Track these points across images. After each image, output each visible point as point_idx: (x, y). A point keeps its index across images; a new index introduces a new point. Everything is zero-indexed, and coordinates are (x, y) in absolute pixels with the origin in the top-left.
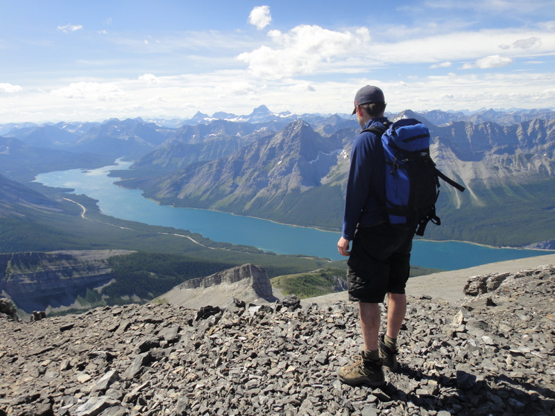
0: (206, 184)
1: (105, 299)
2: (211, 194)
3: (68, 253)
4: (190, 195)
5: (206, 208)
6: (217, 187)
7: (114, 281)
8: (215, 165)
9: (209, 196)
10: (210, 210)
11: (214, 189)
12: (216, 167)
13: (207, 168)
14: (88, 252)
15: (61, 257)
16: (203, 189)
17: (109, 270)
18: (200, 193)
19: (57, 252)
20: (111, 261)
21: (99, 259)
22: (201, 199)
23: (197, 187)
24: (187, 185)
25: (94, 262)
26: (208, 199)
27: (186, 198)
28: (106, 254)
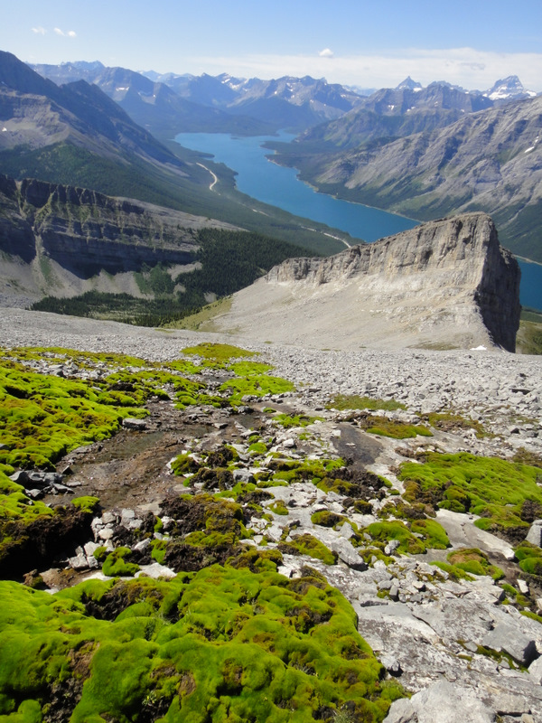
0: (393, 171)
1: (179, 293)
2: (397, 187)
3: (141, 205)
4: (365, 184)
5: (383, 208)
6: (409, 178)
7: (198, 266)
8: (415, 141)
9: (392, 191)
10: (388, 211)
11: (404, 181)
12: (416, 145)
13: (401, 145)
14: (171, 211)
15: (127, 208)
16: (386, 178)
17: (196, 248)
18: (381, 184)
19: (123, 199)
20: (203, 235)
21: (186, 227)
22: (379, 194)
23: (378, 173)
24: (365, 169)
25: (175, 229)
26: (390, 195)
27: (358, 188)
28: (200, 222)
